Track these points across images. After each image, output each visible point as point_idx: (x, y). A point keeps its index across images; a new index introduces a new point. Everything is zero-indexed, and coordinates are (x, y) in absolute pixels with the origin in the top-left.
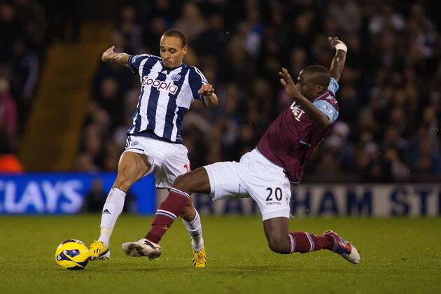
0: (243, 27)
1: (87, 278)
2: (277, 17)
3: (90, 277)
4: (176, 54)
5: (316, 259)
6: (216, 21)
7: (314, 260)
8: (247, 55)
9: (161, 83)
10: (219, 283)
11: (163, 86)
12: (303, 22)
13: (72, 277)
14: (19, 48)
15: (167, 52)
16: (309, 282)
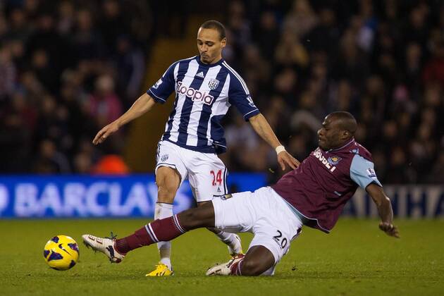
0: (356, 21)
1: (194, 283)
2: (391, 11)
3: (198, 283)
4: (214, 47)
5: (433, 263)
6: (328, 16)
7: (430, 264)
8: (360, 50)
9: (195, 91)
10: (332, 288)
11: (198, 95)
12: (418, 16)
13: (179, 283)
14: (123, 45)
15: (204, 45)
16: (425, 286)
